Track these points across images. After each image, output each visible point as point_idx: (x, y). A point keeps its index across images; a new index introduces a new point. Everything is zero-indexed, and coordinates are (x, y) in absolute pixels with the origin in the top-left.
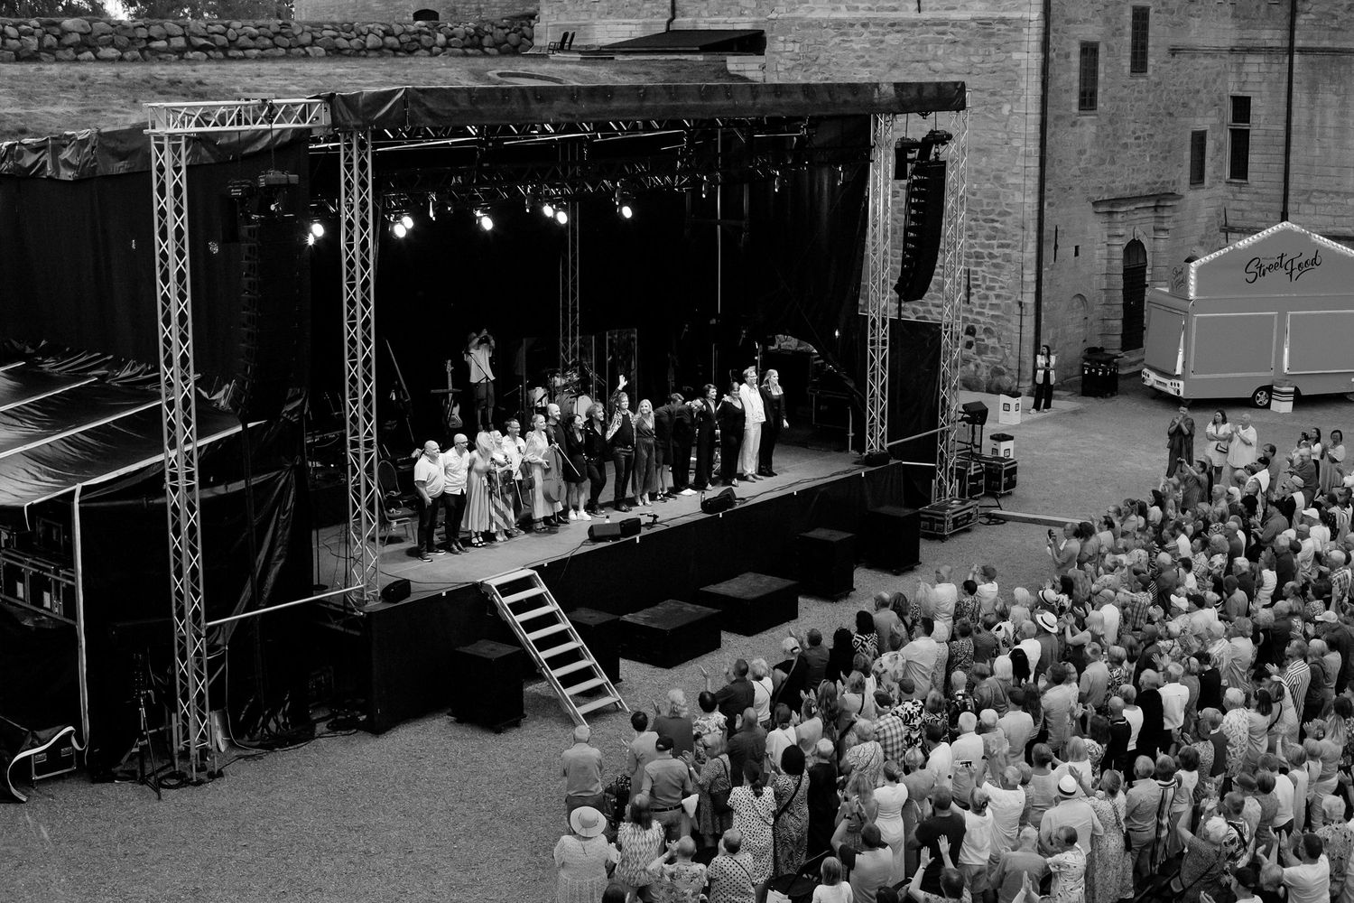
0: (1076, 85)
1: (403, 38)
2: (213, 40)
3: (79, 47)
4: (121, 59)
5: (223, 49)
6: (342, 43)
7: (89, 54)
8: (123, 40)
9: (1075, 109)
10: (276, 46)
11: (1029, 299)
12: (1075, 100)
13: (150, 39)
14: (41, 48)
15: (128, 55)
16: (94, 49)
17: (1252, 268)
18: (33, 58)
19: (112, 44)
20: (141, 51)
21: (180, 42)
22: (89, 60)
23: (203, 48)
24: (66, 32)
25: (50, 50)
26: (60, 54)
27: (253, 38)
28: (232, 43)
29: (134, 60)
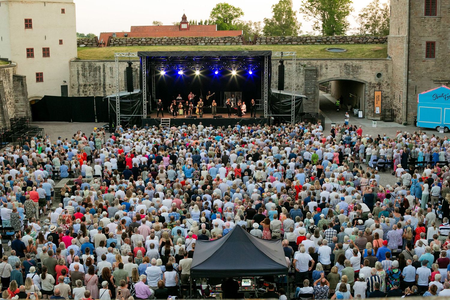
0: (425, 52)
1: (380, 40)
2: (323, 40)
3: (287, 42)
4: (297, 44)
5: (325, 42)
6: (360, 41)
7: (290, 43)
8: (299, 40)
9: (424, 58)
10: (340, 42)
11: (405, 102)
12: (425, 55)
13: (306, 40)
14: (279, 42)
15: (299, 43)
16: (291, 42)
17: (434, 96)
18: (276, 44)
19: (296, 41)
20: (303, 43)
21: (314, 41)
22: (290, 44)
23: (319, 42)
24: (285, 39)
25: (281, 42)
26: (283, 43)
27: (334, 40)
28: (328, 41)
29: (301, 44)
